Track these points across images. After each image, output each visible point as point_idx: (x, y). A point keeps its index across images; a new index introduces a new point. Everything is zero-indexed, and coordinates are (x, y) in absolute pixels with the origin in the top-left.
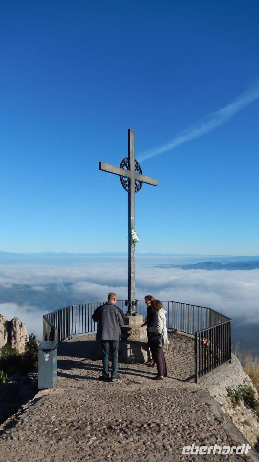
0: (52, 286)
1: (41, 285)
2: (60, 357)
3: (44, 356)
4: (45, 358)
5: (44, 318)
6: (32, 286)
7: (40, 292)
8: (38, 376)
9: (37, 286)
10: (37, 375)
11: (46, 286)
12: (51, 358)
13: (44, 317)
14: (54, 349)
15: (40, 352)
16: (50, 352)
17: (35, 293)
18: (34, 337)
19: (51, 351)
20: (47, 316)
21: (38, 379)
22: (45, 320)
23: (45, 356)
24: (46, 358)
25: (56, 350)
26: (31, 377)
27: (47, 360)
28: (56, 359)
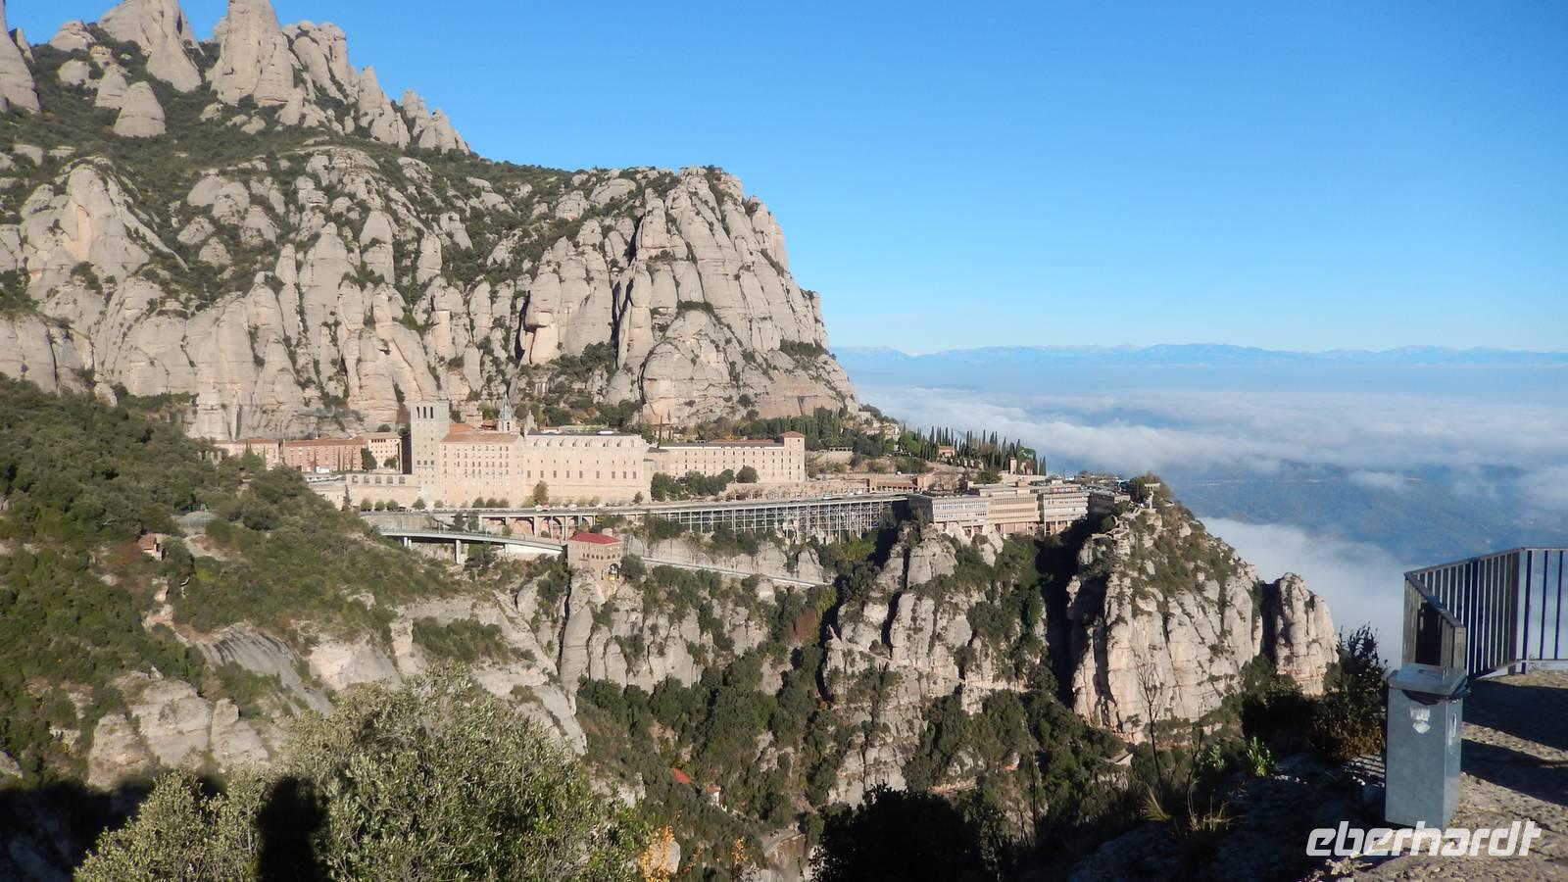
0: (1434, 476)
1: (1390, 470)
2: (1473, 728)
3: (1412, 713)
4: (1414, 721)
5: (1411, 582)
6: (1355, 469)
7: (1385, 494)
8: (1384, 780)
9: (1373, 470)
10: (1380, 776)
11: (1408, 473)
12: (1438, 724)
13: (1409, 577)
14: (1453, 697)
15: (1396, 699)
16: (1435, 703)
17: (1366, 497)
18: (1370, 645)
19: (1441, 702)
20: (1423, 576)
21: (1383, 791)
22: (1412, 590)
23: (1415, 715)
24: (1416, 721)
25: (1458, 704)
26: (1358, 776)
27: (1421, 729)
28: (1457, 732)
